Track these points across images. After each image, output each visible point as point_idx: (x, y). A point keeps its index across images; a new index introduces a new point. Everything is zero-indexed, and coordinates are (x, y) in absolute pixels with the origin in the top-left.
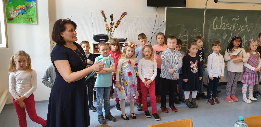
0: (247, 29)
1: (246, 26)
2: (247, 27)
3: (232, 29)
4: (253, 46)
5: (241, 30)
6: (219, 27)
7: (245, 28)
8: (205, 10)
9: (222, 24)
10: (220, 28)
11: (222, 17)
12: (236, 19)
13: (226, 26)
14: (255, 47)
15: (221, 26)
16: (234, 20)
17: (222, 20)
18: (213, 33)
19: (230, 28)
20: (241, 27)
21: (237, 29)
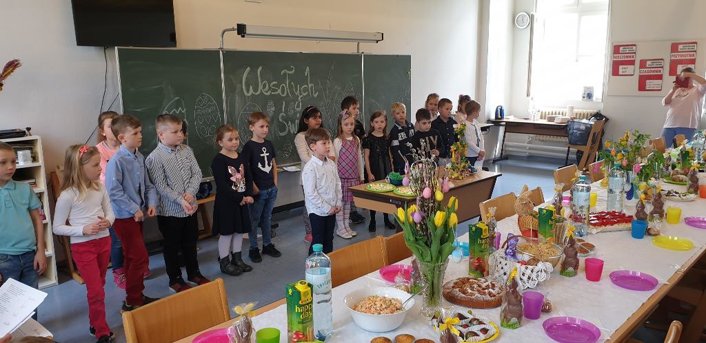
0: (312, 93)
1: (310, 86)
2: (312, 87)
3: (283, 93)
4: (346, 125)
5: (301, 94)
6: (255, 90)
7: (308, 90)
8: (221, 53)
9: (262, 82)
10: (258, 93)
11: (260, 68)
12: (288, 72)
13: (270, 88)
14: (349, 126)
15: (260, 87)
16: (285, 74)
17: (260, 75)
18: (245, 103)
19: (279, 91)
20: (300, 87)
21: (292, 93)
